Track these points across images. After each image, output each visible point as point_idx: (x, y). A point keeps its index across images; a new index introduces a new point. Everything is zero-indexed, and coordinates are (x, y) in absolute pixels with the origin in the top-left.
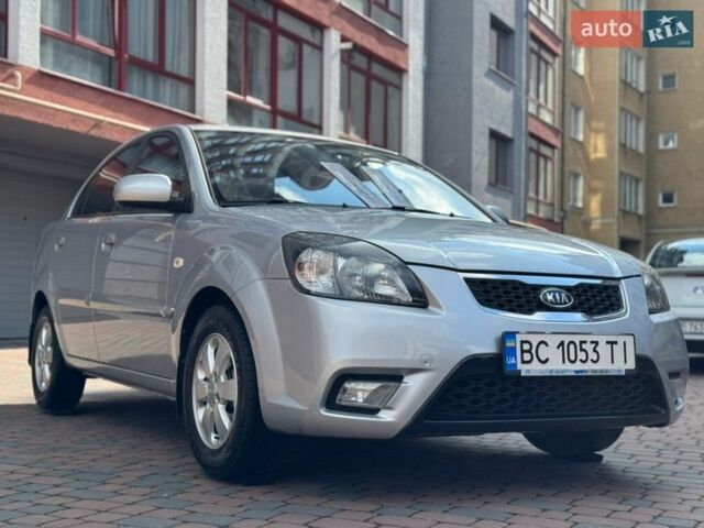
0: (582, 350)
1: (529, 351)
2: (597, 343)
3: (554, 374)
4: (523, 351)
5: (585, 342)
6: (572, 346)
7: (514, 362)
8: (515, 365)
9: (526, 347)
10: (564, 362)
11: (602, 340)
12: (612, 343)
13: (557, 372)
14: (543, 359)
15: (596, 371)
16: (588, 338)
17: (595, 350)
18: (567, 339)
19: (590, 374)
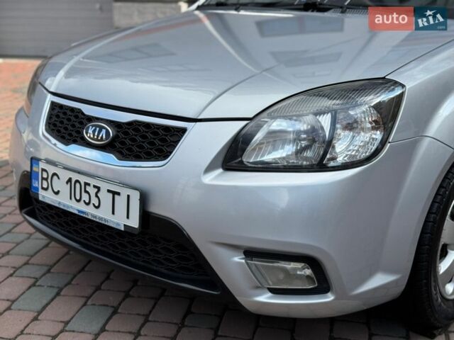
0: (86, 192)
1: (46, 179)
2: (99, 189)
3: (62, 207)
4: (43, 179)
5: (89, 185)
6: (78, 185)
7: (37, 185)
8: (37, 189)
9: (45, 176)
10: (71, 198)
11: (105, 187)
12: (115, 193)
13: (64, 206)
14: (56, 190)
15: (95, 217)
16: (93, 182)
17: (97, 196)
18: (75, 177)
19: (90, 217)
